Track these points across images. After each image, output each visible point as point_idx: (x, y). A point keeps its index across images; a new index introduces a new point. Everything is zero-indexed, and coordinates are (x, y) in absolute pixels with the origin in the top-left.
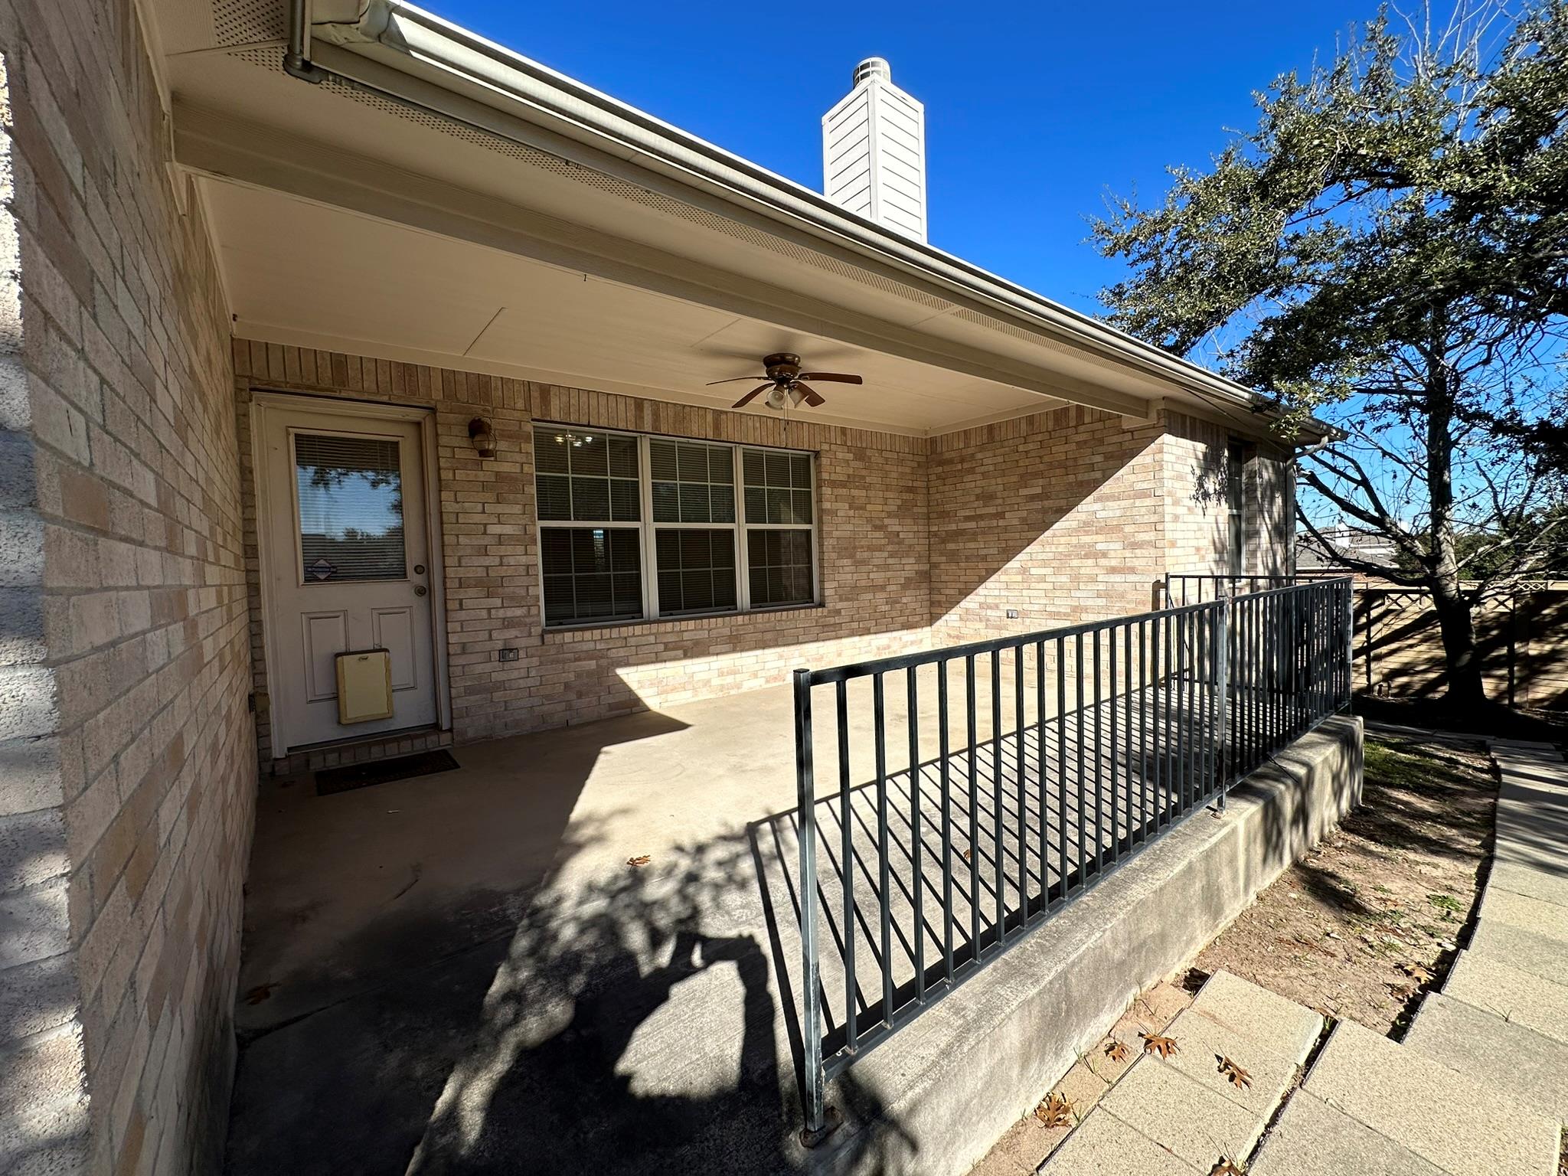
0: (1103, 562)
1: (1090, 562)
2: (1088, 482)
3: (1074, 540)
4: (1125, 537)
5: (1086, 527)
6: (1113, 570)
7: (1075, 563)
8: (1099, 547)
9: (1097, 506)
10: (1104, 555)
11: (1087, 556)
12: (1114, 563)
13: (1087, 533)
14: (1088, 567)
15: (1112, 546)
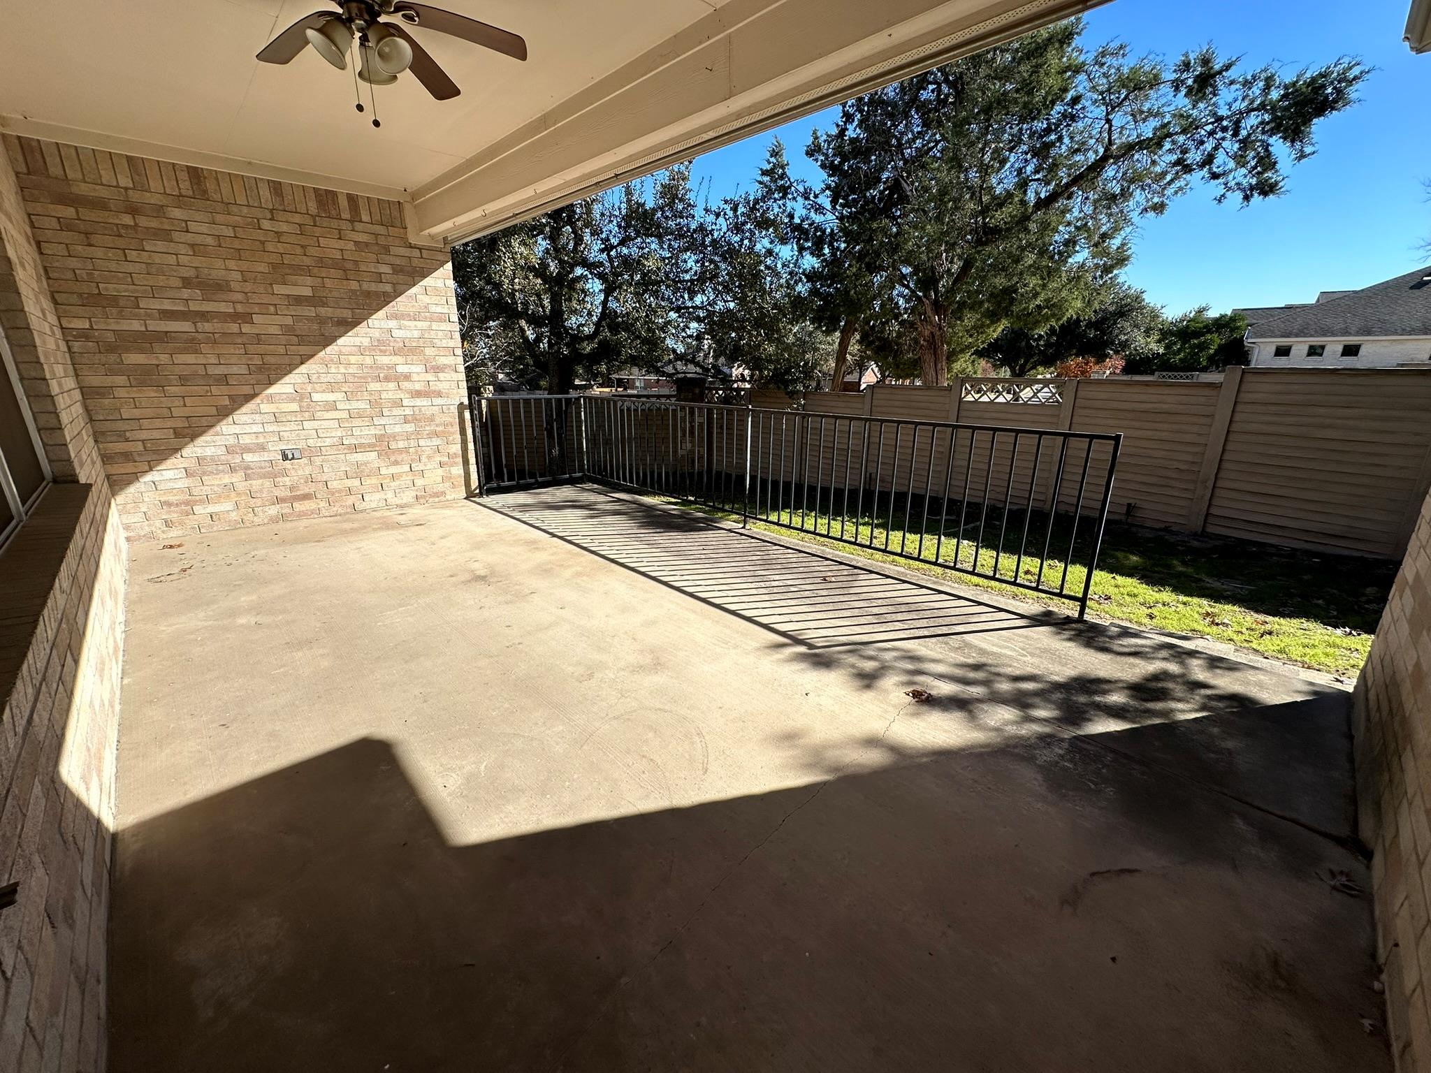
0: (405, 385)
1: (392, 385)
2: (377, 294)
3: (368, 360)
4: (427, 360)
5: (379, 346)
6: (418, 394)
7: (374, 386)
8: (400, 369)
9: (392, 324)
10: (407, 377)
11: (387, 379)
12: (418, 387)
13: (383, 353)
14: (389, 391)
15: (414, 369)
